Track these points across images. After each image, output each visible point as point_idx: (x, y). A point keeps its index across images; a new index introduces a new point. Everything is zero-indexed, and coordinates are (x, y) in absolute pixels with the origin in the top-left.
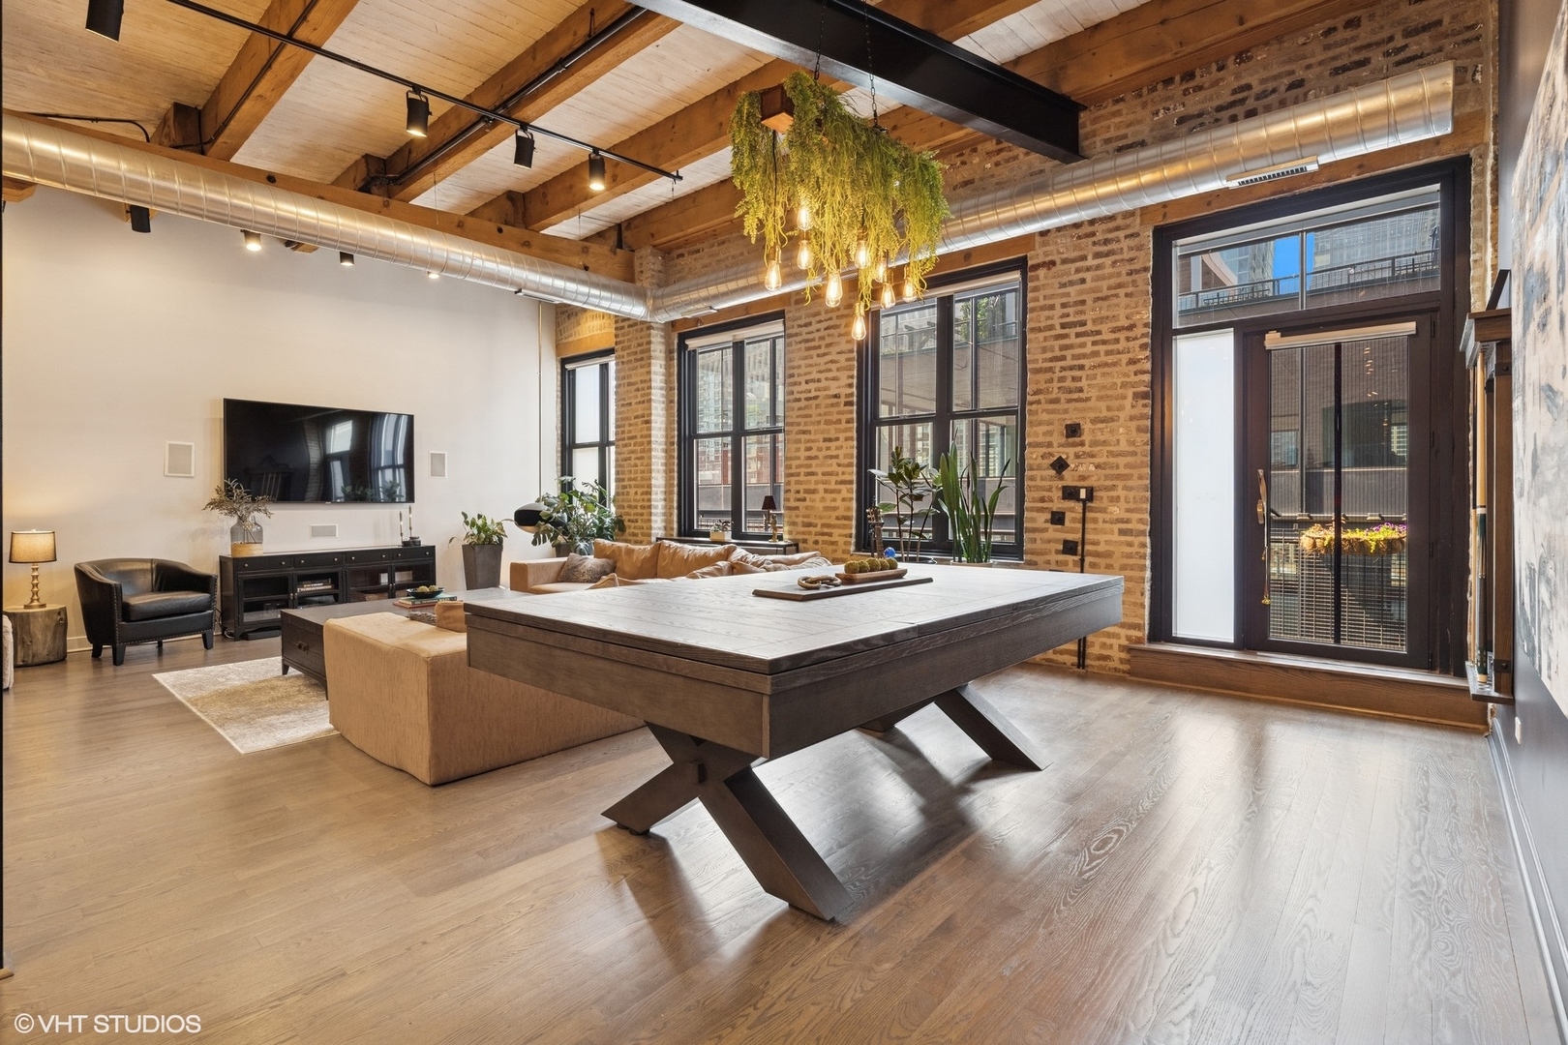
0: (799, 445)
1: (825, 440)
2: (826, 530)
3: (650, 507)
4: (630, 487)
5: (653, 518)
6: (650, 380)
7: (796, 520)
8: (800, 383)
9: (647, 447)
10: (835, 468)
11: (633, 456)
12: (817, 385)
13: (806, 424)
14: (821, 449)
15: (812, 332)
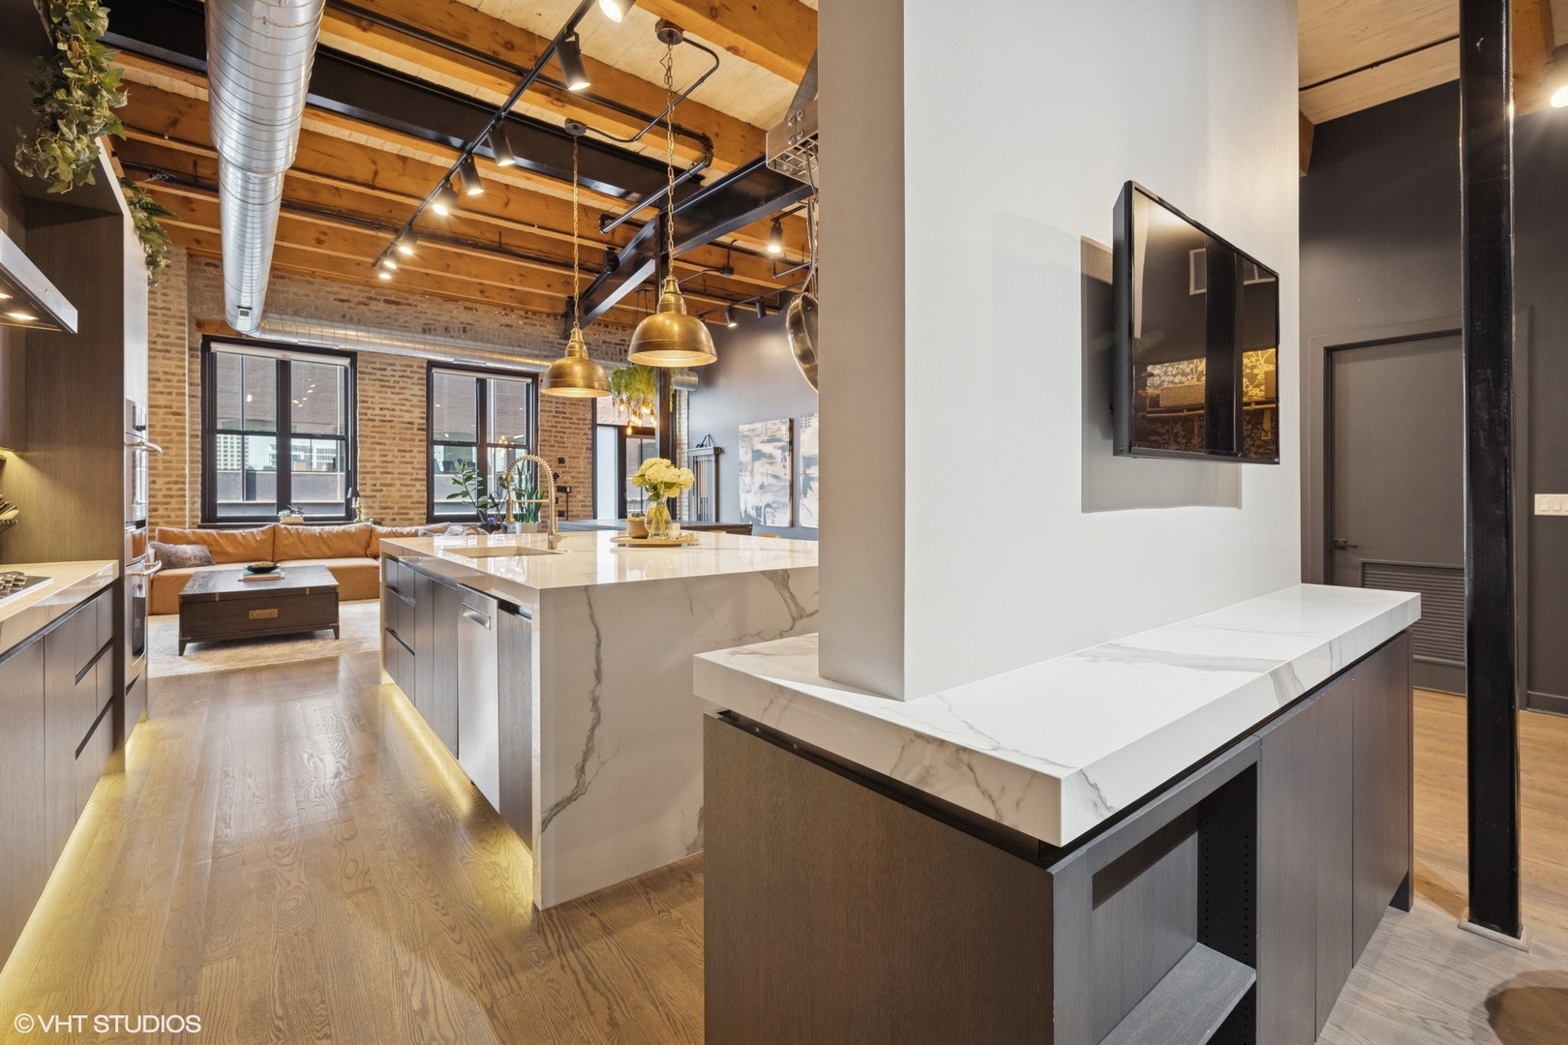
0: (372, 452)
1: (399, 451)
2: (402, 511)
5: (186, 506)
7: (373, 505)
8: (374, 409)
10: (409, 470)
12: (391, 413)
13: (380, 438)
14: (397, 457)
15: (386, 376)
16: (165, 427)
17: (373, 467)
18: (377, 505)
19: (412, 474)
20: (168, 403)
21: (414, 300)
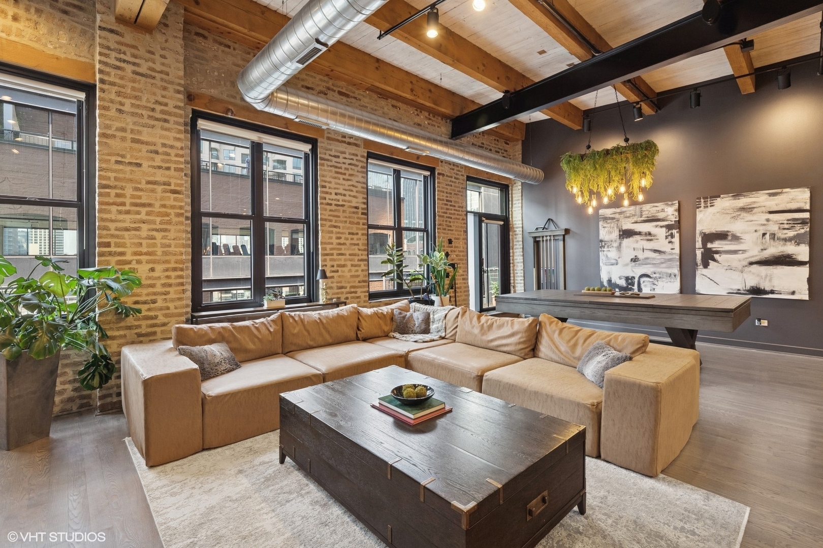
0: (331, 235)
1: (350, 234)
5: (185, 295)
7: (332, 285)
8: (331, 194)
10: (357, 252)
12: (343, 198)
13: (336, 221)
14: (347, 239)
15: (339, 163)
16: (164, 206)
17: (331, 249)
18: (334, 285)
19: (358, 255)
20: (166, 179)
21: (359, 94)
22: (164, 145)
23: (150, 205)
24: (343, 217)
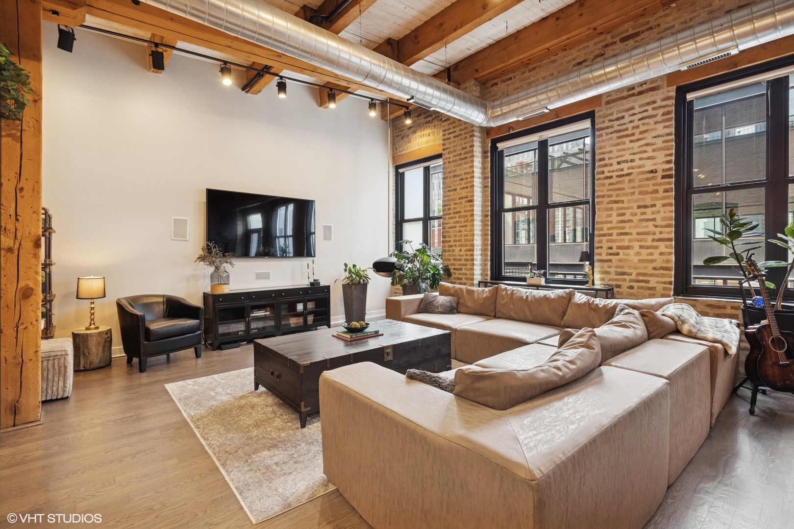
0: (610, 212)
1: (639, 207)
2: (641, 278)
3: (473, 260)
4: (455, 246)
5: (475, 267)
6: (473, 172)
7: (609, 270)
8: (611, 165)
9: (470, 218)
11: (458, 225)
12: (630, 164)
13: (617, 196)
14: (635, 214)
15: (625, 124)
17: (609, 229)
18: (612, 270)
19: (654, 234)
21: (656, 19)
22: (465, 173)
23: (460, 212)
24: (630, 188)
